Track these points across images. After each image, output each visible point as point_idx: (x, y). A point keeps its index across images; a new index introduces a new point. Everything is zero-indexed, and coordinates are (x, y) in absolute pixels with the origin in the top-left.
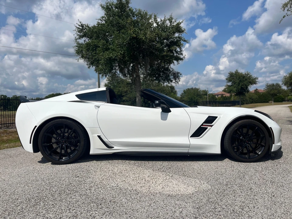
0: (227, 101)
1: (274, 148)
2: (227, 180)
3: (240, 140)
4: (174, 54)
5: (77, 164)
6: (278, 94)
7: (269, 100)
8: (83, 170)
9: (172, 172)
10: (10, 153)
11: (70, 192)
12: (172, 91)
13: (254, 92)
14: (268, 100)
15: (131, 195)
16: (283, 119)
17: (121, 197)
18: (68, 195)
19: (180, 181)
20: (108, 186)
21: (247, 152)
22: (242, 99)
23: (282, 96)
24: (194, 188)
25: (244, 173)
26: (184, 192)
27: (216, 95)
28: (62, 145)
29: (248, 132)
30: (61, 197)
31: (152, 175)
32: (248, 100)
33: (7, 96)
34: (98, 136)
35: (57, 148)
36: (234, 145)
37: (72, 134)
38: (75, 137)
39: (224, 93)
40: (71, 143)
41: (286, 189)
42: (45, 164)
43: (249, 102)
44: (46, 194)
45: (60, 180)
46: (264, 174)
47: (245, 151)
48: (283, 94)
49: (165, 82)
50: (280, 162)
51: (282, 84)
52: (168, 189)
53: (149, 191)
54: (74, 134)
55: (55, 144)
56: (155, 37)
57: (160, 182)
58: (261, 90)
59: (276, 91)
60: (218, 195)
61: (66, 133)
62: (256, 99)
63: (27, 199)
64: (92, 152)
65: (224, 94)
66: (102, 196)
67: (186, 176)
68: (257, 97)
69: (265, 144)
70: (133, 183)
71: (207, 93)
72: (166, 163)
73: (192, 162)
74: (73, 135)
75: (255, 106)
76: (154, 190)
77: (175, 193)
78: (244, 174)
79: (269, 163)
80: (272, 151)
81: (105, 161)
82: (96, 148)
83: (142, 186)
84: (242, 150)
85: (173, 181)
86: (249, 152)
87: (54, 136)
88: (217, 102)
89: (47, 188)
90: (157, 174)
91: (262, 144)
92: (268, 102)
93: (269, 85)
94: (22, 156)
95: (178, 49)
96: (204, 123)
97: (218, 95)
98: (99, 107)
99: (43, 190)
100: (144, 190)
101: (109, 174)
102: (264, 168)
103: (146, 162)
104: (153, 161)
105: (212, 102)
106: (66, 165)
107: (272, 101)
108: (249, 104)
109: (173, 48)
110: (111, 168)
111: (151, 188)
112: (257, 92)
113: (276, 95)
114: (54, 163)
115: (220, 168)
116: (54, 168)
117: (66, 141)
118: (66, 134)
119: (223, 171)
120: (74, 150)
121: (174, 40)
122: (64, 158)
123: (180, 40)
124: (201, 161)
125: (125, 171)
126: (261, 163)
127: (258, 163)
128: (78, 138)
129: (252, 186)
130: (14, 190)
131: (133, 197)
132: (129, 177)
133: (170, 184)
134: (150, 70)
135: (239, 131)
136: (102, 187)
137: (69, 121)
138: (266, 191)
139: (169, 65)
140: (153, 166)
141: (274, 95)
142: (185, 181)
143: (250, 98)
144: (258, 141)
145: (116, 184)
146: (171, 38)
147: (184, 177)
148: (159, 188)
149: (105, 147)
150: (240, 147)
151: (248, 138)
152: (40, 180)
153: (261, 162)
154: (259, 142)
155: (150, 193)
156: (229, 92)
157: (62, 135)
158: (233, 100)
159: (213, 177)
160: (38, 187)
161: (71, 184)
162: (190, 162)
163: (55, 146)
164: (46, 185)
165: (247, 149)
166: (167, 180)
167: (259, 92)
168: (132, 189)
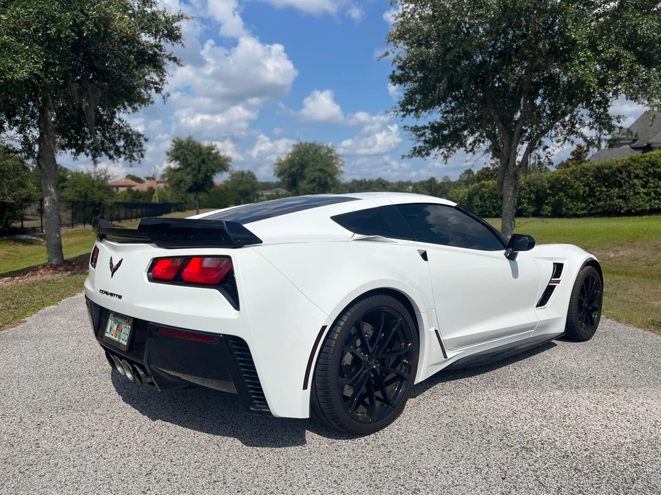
27: (113, 186)
34: (435, 331)
39: (131, 182)
65: (134, 186)
82: (431, 363)
96: (552, 277)
97: (118, 187)
149: (442, 358)
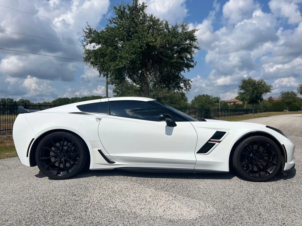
0: (240, 109)
1: (286, 167)
2: (234, 203)
3: (249, 158)
4: (184, 61)
5: (76, 179)
6: (293, 103)
7: (284, 109)
8: (81, 186)
9: (175, 192)
10: (9, 163)
11: (63, 214)
12: (182, 98)
13: (267, 100)
14: (282, 109)
15: (129, 219)
16: (297, 131)
17: (118, 222)
18: (62, 217)
19: (183, 203)
20: (105, 208)
21: (257, 170)
22: (255, 107)
23: (298, 104)
24: (198, 213)
25: (254, 194)
26: (187, 216)
27: (228, 102)
28: (61, 159)
29: (258, 148)
30: (54, 220)
31: (154, 195)
32: (262, 108)
33: (13, 100)
34: (98, 150)
35: (55, 162)
36: (244, 163)
37: (72, 147)
38: (75, 151)
39: (236, 100)
40: (70, 157)
41: (298, 216)
42: (42, 179)
43: (262, 110)
44: (38, 216)
45: (55, 199)
46: (275, 197)
47: (255, 169)
48: (298, 103)
49: (175, 89)
50: (293, 181)
51: (298, 93)
52: (169, 213)
53: (149, 214)
54: (74, 147)
55: (53, 158)
56: (165, 43)
57: (162, 204)
58: (275, 98)
59: (291, 100)
60: (224, 221)
61: (65, 146)
62: (271, 108)
63: (17, 221)
64: (92, 167)
65: (237, 102)
66: (97, 220)
67: (191, 197)
68: (271, 105)
69: (277, 162)
70: (132, 204)
71: (219, 100)
72: (170, 181)
73: (198, 180)
74: (72, 149)
75: (269, 114)
76: (154, 214)
77: (177, 217)
78: (254, 196)
79: (281, 183)
80: (285, 169)
81: (106, 176)
82: (96, 162)
83: (142, 209)
84: (253, 168)
85: (176, 202)
86: (260, 170)
87: (53, 149)
88: (228, 109)
89: (40, 208)
90: (159, 193)
91: (274, 162)
92: (283, 111)
93: (284, 93)
94: (20, 168)
95: (189, 56)
96: (212, 138)
97: (230, 103)
98: (100, 119)
99: (36, 211)
100: (144, 213)
101: (109, 192)
102: (275, 188)
103: (149, 179)
104: (156, 178)
105: (224, 109)
106: (64, 180)
107: (287, 109)
108: (263, 112)
109: (183, 55)
110: (111, 185)
111: (152, 211)
112: (271, 100)
113: (291, 104)
114: (51, 178)
115: (228, 188)
116: (51, 184)
117: (65, 155)
118: (65, 148)
119: (231, 191)
120: (74, 164)
121: (185, 46)
122: (61, 173)
123: (191, 47)
124: (208, 179)
125: (125, 189)
126: (273, 183)
127: (269, 183)
128: (77, 152)
129: (262, 211)
130: (5, 209)
131: (131, 222)
132: (129, 196)
133: (172, 207)
134: (160, 77)
135: (249, 148)
136: (99, 209)
137: (69, 134)
138: (275, 218)
139: (179, 72)
140: (156, 183)
141: (289, 104)
142: (189, 203)
143: (264, 107)
144: (269, 158)
145: (114, 205)
146: (182, 44)
147: (188, 198)
148: (161, 210)
149: (106, 162)
150: (250, 165)
151: (258, 155)
152: (34, 198)
153: (272, 181)
154: (270, 160)
155: (150, 217)
156: (242, 100)
157: (61, 148)
158: (246, 108)
159: (220, 199)
160: (31, 206)
161: (66, 204)
162: (196, 180)
163: (53, 160)
164: (40, 204)
165: (257, 167)
166: (169, 202)
167: (273, 101)
168: (131, 212)
